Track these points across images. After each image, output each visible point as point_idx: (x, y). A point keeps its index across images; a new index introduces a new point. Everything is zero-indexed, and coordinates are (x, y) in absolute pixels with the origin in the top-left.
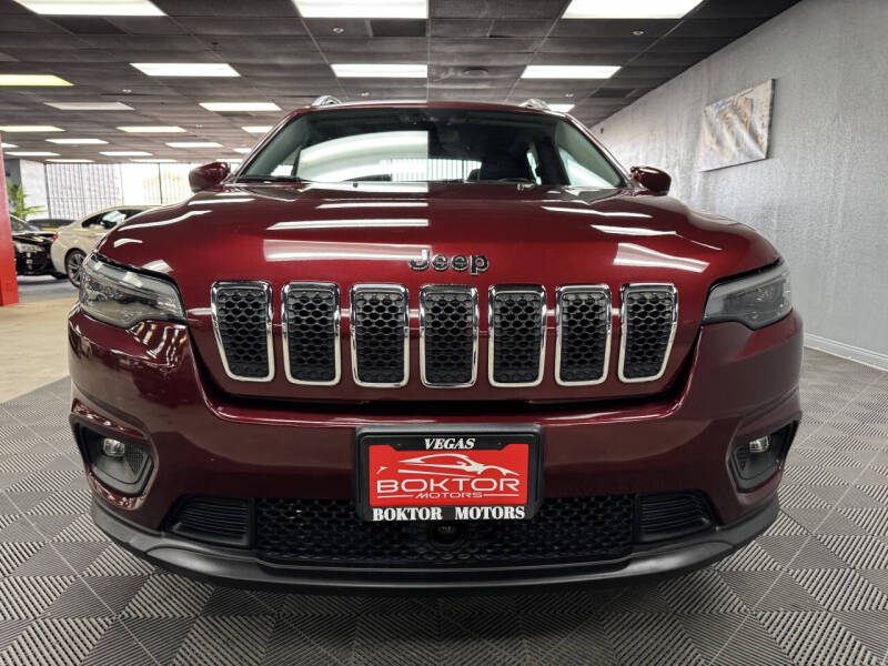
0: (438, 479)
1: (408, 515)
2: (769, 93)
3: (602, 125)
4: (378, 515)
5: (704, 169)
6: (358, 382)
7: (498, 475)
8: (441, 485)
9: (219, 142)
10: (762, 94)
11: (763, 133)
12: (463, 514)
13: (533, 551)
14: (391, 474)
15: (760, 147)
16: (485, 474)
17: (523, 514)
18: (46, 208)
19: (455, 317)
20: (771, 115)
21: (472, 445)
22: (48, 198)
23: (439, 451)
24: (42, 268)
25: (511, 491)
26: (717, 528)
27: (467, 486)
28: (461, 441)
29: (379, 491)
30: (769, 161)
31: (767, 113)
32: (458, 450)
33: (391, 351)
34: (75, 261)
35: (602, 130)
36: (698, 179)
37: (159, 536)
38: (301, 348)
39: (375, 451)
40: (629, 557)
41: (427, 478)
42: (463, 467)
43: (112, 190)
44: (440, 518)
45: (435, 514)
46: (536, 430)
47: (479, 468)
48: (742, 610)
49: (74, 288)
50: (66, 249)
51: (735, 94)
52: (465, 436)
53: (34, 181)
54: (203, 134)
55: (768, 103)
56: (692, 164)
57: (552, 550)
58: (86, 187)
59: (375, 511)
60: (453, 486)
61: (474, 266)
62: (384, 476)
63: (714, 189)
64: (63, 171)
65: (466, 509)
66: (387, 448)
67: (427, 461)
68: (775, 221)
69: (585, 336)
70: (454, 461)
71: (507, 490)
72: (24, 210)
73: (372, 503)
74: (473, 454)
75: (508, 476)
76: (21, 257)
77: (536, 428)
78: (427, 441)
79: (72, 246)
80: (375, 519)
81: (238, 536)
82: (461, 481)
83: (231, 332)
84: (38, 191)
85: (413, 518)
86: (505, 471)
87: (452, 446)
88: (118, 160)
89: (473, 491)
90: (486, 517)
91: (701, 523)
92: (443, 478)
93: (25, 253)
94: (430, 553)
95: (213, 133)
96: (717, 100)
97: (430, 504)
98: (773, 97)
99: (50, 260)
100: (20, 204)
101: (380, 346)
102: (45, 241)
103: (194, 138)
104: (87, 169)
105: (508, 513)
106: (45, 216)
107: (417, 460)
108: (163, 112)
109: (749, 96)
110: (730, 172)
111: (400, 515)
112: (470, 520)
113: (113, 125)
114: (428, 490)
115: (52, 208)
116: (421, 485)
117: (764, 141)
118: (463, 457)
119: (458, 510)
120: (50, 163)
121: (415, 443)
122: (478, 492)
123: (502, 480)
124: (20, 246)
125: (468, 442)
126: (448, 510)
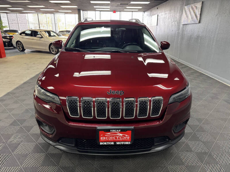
0: (113, 137)
1: (107, 143)
2: (201, 5)
3: (158, 7)
4: (101, 143)
5: (183, 24)
6: (97, 118)
7: (125, 136)
8: (114, 138)
9: (54, 9)
10: (199, 5)
11: (199, 16)
12: (118, 143)
13: (132, 147)
14: (104, 136)
15: (198, 20)
16: (122, 136)
17: (130, 143)
18: (8, 26)
19: (117, 105)
20: (201, 11)
21: (120, 131)
22: (9, 23)
23: (113, 132)
24: (10, 45)
25: (128, 139)
26: (170, 141)
27: (119, 138)
28: (118, 130)
29: (101, 139)
30: (200, 24)
31: (200, 11)
32: (117, 132)
33: (104, 110)
34: (19, 44)
35: (157, 8)
36: (181, 26)
37: (56, 143)
38: (85, 111)
39: (100, 132)
40: (151, 148)
41: (111, 137)
42: (118, 135)
43: (25, 20)
44: (113, 144)
45: (113, 143)
46: (133, 128)
47: (121, 135)
48: (176, 152)
49: (19, 51)
50: (16, 41)
51: (192, 4)
52: (119, 129)
53: (4, 19)
54: (50, 8)
55: (200, 8)
56: (180, 22)
57: (136, 147)
58: (18, 20)
59: (100, 143)
60: (116, 138)
61: (121, 94)
62: (102, 136)
63: (185, 29)
64: (12, 15)
65: (119, 142)
66: (103, 131)
67: (110, 134)
68: (199, 40)
69: (144, 106)
70: (116, 134)
71: (127, 139)
72: (2, 27)
73: (100, 141)
74: (120, 133)
75: (127, 136)
76: (4, 42)
77: (133, 127)
78: (111, 130)
79: (18, 40)
80: (101, 144)
81: (73, 144)
82: (118, 137)
83: (70, 105)
84: (6, 21)
85: (108, 144)
86: (126, 135)
87: (116, 131)
88: (27, 13)
89: (120, 139)
90: (123, 144)
91: (167, 140)
92: (114, 137)
93: (5, 41)
94: (111, 148)
95: (52, 7)
96: (188, 5)
97: (111, 141)
98: (202, 7)
99: (12, 43)
100: (1, 25)
101: (101, 111)
102: (10, 38)
103: (48, 8)
104: (19, 15)
105: (127, 143)
106: (8, 29)
107: (109, 134)
108: (39, 3)
109: (196, 5)
110: (190, 25)
111: (105, 143)
112: (119, 144)
113: (26, 5)
114: (111, 139)
115: (10, 26)
116: (110, 138)
117: (199, 18)
118: (118, 133)
119: (117, 143)
120: (8, 13)
121: (108, 131)
122: (121, 139)
123: (126, 137)
124: (4, 39)
125: (119, 130)
126: (115, 142)
